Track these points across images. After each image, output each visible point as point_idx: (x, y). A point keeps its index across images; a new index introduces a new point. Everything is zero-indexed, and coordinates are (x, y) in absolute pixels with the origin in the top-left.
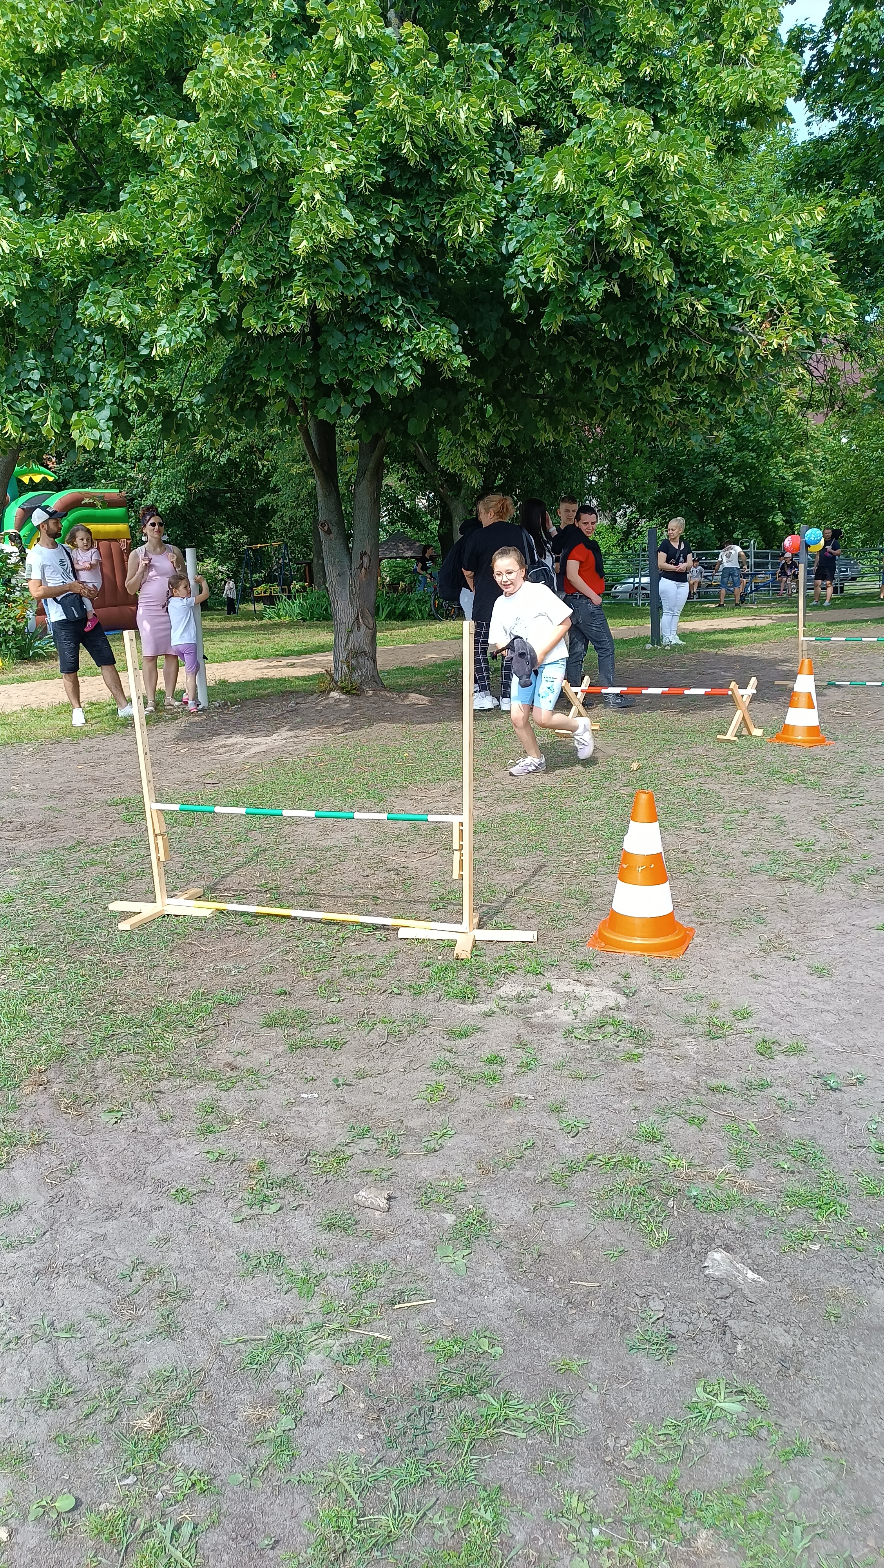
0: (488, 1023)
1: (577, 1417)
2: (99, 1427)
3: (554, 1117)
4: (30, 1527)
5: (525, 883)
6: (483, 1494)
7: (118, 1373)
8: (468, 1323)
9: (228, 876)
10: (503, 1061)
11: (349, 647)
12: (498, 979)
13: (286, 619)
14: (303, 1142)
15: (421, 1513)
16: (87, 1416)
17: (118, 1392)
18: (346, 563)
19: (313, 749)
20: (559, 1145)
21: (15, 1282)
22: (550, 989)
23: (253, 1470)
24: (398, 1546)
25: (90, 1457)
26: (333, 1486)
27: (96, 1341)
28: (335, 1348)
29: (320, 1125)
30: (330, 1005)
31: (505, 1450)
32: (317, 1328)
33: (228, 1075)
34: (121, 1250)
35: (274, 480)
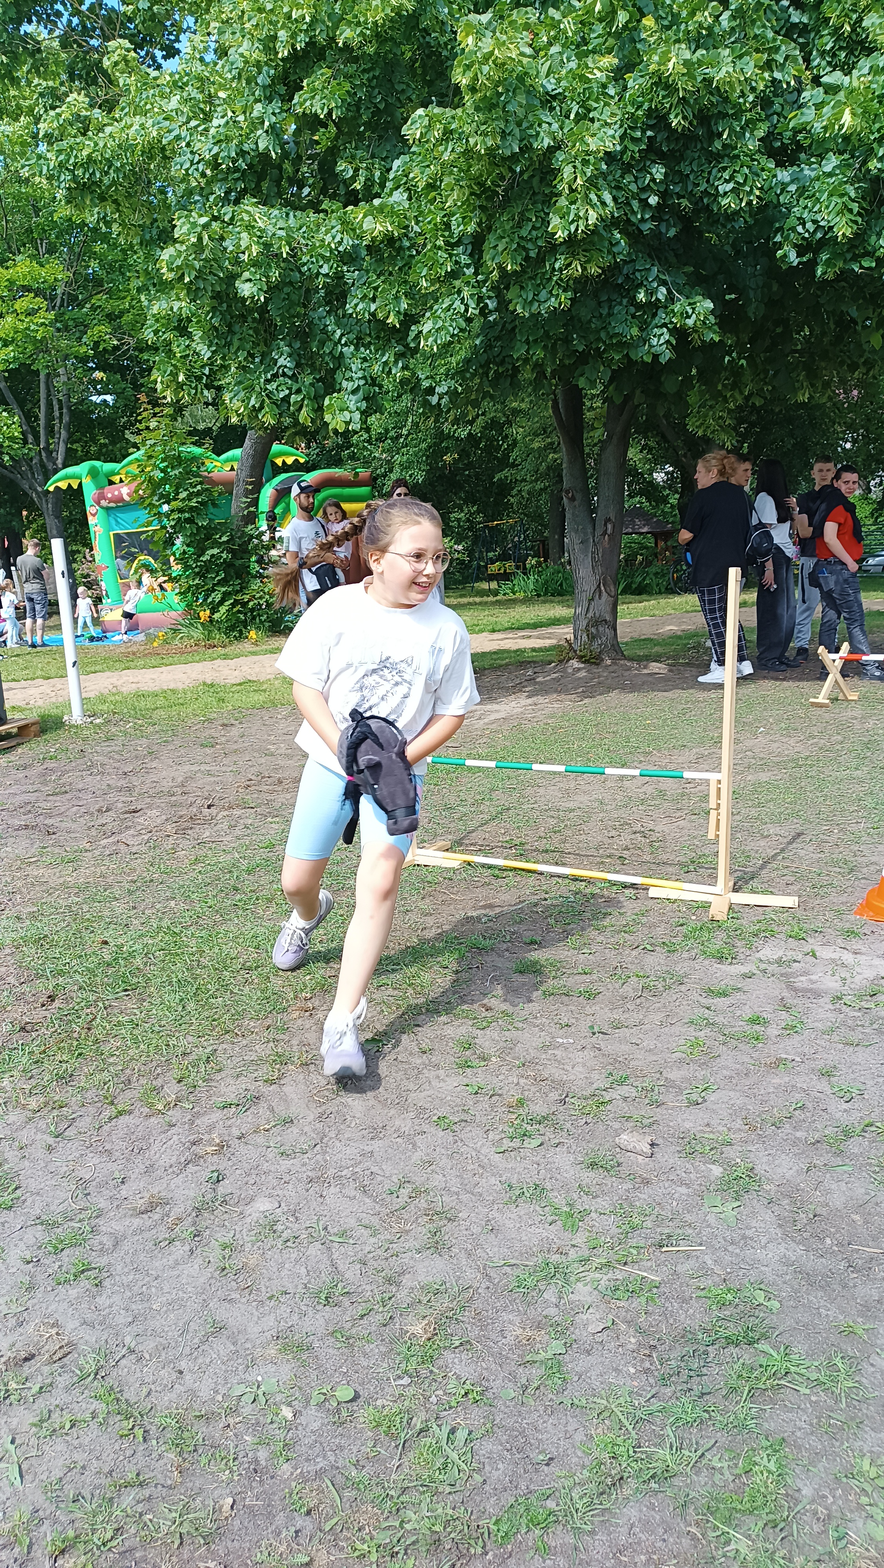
0: (747, 984)
1: (864, 1380)
2: (374, 1329)
3: (824, 1080)
4: (312, 1411)
5: (783, 850)
6: (765, 1443)
7: (389, 1281)
8: (741, 1274)
9: (473, 831)
10: (766, 1023)
11: (590, 615)
12: (758, 942)
13: (520, 595)
14: (561, 1083)
15: (699, 1453)
16: (362, 1316)
17: (390, 1298)
18: (589, 530)
19: (551, 716)
20: (832, 1109)
21: (290, 1186)
22: (814, 956)
23: (525, 1388)
24: (676, 1481)
25: (365, 1355)
26: (606, 1414)
27: (367, 1249)
28: (602, 1282)
29: (576, 1068)
30: (581, 956)
31: (787, 1403)
32: (584, 1261)
33: (483, 1015)
34: (388, 1168)
35: (513, 455)
